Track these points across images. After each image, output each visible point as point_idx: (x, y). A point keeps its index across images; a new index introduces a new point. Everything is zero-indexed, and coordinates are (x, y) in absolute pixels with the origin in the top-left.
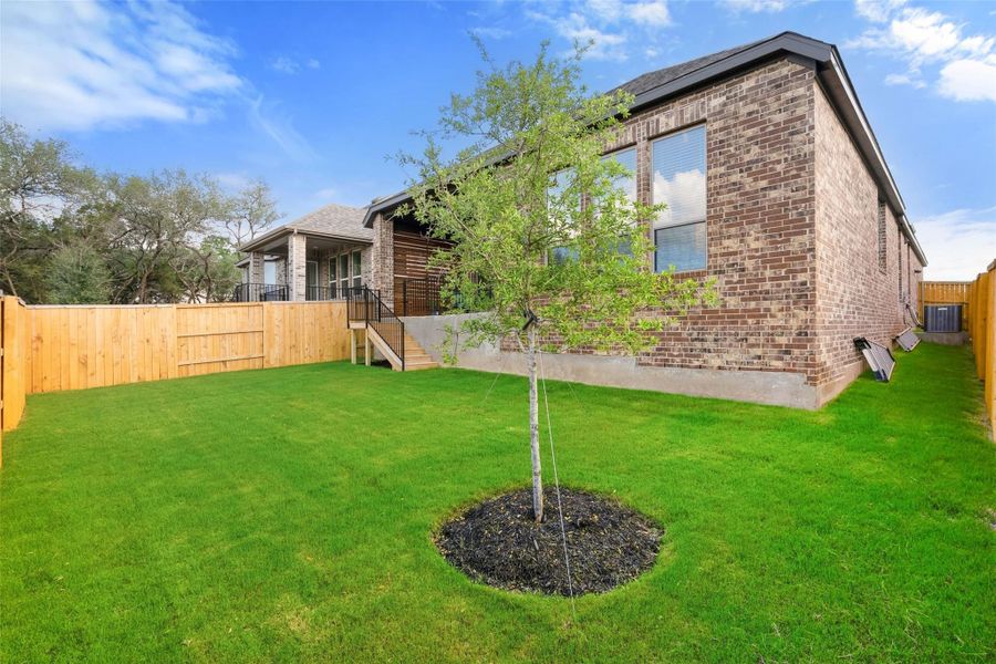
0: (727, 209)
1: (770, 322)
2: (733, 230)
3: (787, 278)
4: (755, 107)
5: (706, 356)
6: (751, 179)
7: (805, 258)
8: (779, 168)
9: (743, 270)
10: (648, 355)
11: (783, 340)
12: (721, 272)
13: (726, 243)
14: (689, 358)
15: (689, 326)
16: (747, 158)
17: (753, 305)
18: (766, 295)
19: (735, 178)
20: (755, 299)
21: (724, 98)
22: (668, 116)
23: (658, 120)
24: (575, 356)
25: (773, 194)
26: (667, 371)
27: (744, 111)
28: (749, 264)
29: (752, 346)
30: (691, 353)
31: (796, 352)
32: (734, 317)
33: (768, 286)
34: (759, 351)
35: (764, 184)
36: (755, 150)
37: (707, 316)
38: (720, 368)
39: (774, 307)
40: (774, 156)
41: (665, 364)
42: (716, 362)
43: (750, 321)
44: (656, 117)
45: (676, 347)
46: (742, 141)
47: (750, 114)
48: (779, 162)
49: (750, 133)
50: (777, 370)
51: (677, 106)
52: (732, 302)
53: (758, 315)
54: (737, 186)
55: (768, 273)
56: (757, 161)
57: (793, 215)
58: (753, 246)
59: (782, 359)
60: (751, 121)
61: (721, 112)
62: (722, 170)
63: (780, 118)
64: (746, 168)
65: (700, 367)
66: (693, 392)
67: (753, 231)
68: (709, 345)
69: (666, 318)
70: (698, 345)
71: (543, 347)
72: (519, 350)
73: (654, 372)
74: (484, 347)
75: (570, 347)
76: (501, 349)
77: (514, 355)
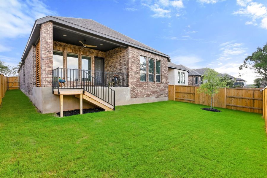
9: (164, 83)
10: (156, 96)
15: (160, 91)
17: (165, 88)
21: (163, 59)
23: (157, 57)
27: (164, 62)
34: (165, 94)
37: (162, 90)
41: (158, 97)
42: (162, 96)
43: (165, 90)
45: (159, 94)
46: (164, 66)
51: (159, 57)
52: (163, 88)
54: (164, 72)
58: (165, 80)
62: (163, 69)
66: (161, 101)
69: (158, 90)
70: (161, 94)
71: (141, 96)
72: (136, 98)
73: (157, 99)
74: (126, 98)
75: (146, 96)
76: (131, 98)
77: (134, 99)
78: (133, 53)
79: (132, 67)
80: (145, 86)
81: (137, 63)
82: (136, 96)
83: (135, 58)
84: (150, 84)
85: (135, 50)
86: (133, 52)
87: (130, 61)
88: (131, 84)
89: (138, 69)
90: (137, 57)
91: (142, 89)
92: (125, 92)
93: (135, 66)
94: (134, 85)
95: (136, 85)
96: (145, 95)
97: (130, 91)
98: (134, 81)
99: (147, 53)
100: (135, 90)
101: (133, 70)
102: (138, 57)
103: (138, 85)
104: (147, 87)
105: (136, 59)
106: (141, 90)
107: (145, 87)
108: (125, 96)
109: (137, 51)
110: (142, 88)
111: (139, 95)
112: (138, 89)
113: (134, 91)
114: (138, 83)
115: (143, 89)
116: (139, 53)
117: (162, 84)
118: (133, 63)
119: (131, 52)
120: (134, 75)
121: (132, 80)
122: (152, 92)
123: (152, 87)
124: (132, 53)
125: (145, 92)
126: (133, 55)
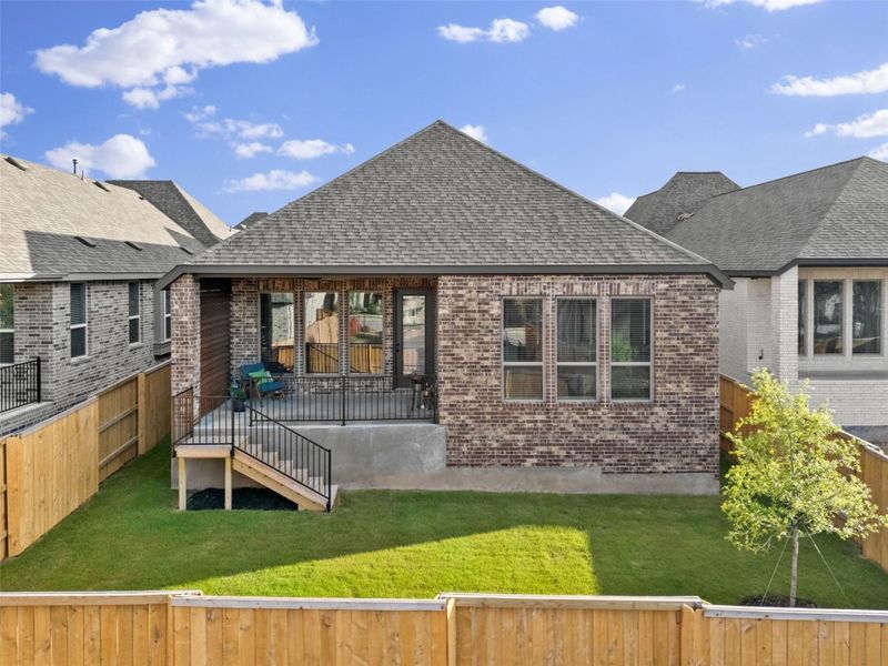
0: (669, 363)
1: (695, 441)
2: (673, 378)
3: (704, 413)
4: (686, 298)
5: (655, 464)
6: (683, 346)
7: (713, 402)
8: (701, 342)
9: (679, 405)
10: (611, 465)
11: (702, 452)
12: (665, 406)
13: (669, 386)
14: (644, 466)
15: (642, 443)
16: (682, 331)
17: (685, 429)
18: (693, 424)
19: (674, 342)
20: (687, 426)
21: (667, 285)
22: (627, 284)
23: (619, 285)
24: (542, 468)
25: (697, 359)
26: (627, 477)
27: (680, 299)
28: (683, 402)
29: (684, 456)
30: (644, 463)
31: (709, 459)
32: (673, 437)
33: (694, 417)
34: (688, 460)
35: (691, 350)
36: (687, 327)
37: (657, 436)
38: (664, 472)
39: (697, 431)
40: (698, 335)
41: (625, 471)
42: (662, 468)
43: (683, 440)
44: (617, 281)
45: (633, 458)
46: (679, 319)
47: (683, 302)
48: (700, 339)
49: (683, 314)
50: (699, 472)
51: (634, 280)
52: (672, 427)
53: (689, 436)
54: (674, 348)
55: (694, 409)
56: (688, 334)
57: (707, 374)
58: (686, 390)
59: (700, 464)
60: (684, 307)
61: (665, 294)
62: (666, 335)
63: (701, 310)
64: (682, 337)
65: (650, 472)
66: (647, 490)
67: (686, 380)
68: (656, 456)
69: (624, 437)
70: (649, 457)
71: (504, 461)
72: (472, 465)
73: (616, 478)
74: (421, 463)
75: (535, 460)
76: (448, 465)
77: (466, 470)
78: (462, 296)
79: (455, 351)
80: (529, 422)
81: (483, 331)
82: (478, 458)
83: (474, 312)
84: (561, 410)
85: (471, 284)
86: (460, 292)
87: (447, 327)
88: (450, 414)
89: (486, 355)
90: (485, 307)
91: (511, 433)
92: (420, 442)
93: (471, 342)
94: (462, 417)
95: (478, 417)
96: (532, 457)
97: (444, 441)
98: (466, 401)
99: (546, 280)
100: (468, 437)
101: (462, 359)
102: (488, 304)
103: (488, 417)
104: (539, 425)
105: (477, 315)
106: (508, 437)
107: (528, 425)
108: (418, 458)
109: (484, 284)
110: (511, 426)
111: (493, 457)
112: (490, 434)
113: (467, 441)
114: (488, 409)
115: (519, 430)
116: (494, 288)
117: (656, 409)
118: (461, 335)
119: (450, 292)
120: (465, 378)
121: (454, 398)
122: (579, 446)
123: (581, 422)
124: (453, 296)
125: (529, 446)
126: (461, 304)
